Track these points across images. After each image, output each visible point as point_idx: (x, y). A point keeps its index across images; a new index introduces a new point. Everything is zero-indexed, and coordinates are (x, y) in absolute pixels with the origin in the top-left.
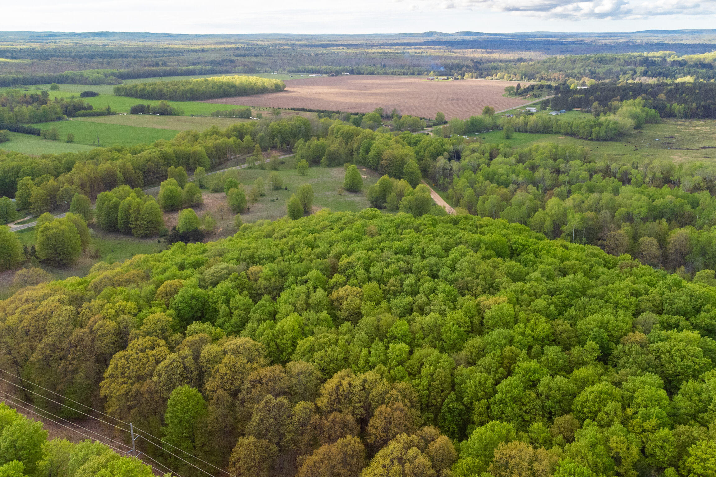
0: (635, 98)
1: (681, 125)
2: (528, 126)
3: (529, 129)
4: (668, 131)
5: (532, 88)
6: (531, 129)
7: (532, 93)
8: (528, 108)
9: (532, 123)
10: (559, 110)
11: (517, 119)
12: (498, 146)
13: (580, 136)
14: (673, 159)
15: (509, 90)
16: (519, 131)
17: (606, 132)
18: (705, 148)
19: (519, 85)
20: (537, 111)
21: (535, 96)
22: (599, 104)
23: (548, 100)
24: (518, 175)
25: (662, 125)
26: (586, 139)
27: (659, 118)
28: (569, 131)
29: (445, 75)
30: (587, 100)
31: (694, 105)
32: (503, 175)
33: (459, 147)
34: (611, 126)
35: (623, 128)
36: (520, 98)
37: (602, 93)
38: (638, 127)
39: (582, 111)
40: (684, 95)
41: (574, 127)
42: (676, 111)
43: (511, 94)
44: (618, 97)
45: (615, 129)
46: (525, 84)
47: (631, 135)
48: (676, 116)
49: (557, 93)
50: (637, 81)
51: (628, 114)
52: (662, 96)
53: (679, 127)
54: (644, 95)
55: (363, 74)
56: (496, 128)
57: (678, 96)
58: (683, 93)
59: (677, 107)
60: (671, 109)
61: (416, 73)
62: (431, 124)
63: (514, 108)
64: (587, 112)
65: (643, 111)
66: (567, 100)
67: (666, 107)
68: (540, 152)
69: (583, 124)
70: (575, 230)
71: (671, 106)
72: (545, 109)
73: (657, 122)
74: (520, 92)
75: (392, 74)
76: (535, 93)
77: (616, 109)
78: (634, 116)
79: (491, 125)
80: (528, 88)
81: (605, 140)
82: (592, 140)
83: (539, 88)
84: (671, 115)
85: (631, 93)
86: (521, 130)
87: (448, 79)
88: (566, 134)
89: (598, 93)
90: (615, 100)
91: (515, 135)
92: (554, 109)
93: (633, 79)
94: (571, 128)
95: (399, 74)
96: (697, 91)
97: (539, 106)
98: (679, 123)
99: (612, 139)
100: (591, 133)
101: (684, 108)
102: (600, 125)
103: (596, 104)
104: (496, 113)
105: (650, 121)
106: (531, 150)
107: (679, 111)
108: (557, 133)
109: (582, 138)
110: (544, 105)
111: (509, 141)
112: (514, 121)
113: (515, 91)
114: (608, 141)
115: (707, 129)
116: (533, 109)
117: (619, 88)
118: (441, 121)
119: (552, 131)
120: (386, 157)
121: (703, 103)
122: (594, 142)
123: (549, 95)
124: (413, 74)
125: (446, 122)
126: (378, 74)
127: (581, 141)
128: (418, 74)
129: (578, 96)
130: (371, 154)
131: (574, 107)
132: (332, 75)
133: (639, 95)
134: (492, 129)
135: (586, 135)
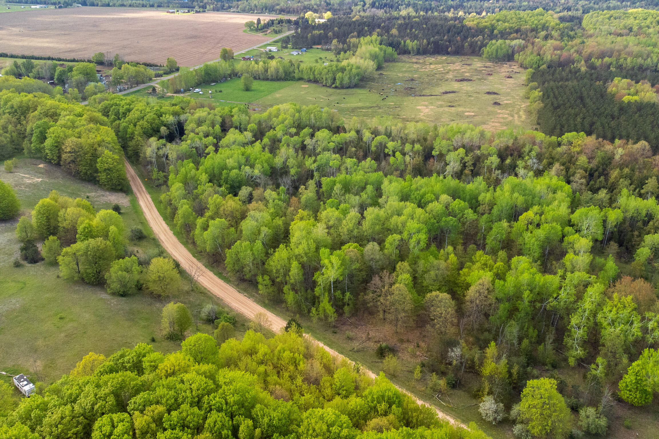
0: (371, 35)
1: (416, 63)
2: (269, 73)
3: (269, 77)
4: (406, 72)
5: (271, 23)
6: (272, 76)
7: (272, 28)
8: (269, 48)
9: (272, 69)
10: (301, 48)
11: (256, 66)
12: (231, 112)
13: (324, 84)
14: (419, 111)
15: (250, 25)
16: (259, 79)
17: (350, 78)
18: (446, 93)
19: (259, 20)
20: (278, 50)
21: (276, 32)
22: (338, 41)
23: (288, 37)
24: (252, 166)
25: (400, 64)
26: (330, 87)
27: (396, 56)
28: (312, 77)
29: (187, 7)
30: (326, 36)
31: (425, 41)
32: (233, 168)
33: (182, 117)
34: (354, 71)
35: (365, 71)
36: (261, 34)
37: (339, 28)
38: (379, 68)
39: (322, 49)
40: (414, 30)
41: (316, 73)
42: (410, 48)
43: (251, 30)
44: (355, 33)
45: (358, 74)
46: (265, 18)
47: (373, 80)
48: (410, 53)
49: (297, 29)
50: (368, 14)
51: (368, 55)
52: (394, 31)
53: (416, 66)
54: (378, 30)
55: (97, 5)
56: (234, 75)
57: (408, 31)
58: (412, 27)
59: (411, 44)
60: (405, 46)
61: (156, 5)
62: (162, 72)
63: (255, 48)
64: (328, 50)
65: (381, 49)
66: (307, 37)
67: (400, 43)
68: (281, 117)
69: (326, 70)
70: (334, 283)
71: (405, 42)
72: (286, 47)
73: (394, 61)
74: (262, 28)
75: (130, 6)
76: (276, 28)
77: (356, 46)
78: (374, 57)
79: (229, 72)
80: (268, 23)
81: (349, 87)
82: (336, 87)
83: (279, 23)
84: (406, 52)
85: (366, 28)
86: (261, 77)
87: (189, 12)
88: (309, 81)
89: (336, 29)
90: (353, 37)
91: (256, 85)
92: (296, 47)
93: (364, 10)
94: (314, 74)
95: (137, 6)
96: (425, 26)
97: (280, 44)
98: (414, 60)
99: (356, 86)
100: (335, 79)
101: (416, 44)
102: (343, 70)
103: (335, 41)
104: (235, 54)
105: (389, 59)
106: (270, 114)
107: (413, 48)
108: (300, 79)
109: (325, 86)
110: (285, 43)
111: (248, 93)
112: (253, 67)
113: (256, 26)
114: (353, 88)
115: (440, 68)
116: (274, 49)
117: (354, 22)
118: (173, 69)
119: (294, 77)
120: (68, 150)
121: (432, 39)
122: (338, 91)
123: (289, 30)
124: (152, 6)
125: (178, 70)
126: (114, 5)
127: (324, 89)
128: (159, 6)
129: (316, 32)
130: (48, 142)
131: (315, 44)
132: (60, 7)
133: (374, 30)
134: (230, 76)
135: (329, 82)
